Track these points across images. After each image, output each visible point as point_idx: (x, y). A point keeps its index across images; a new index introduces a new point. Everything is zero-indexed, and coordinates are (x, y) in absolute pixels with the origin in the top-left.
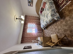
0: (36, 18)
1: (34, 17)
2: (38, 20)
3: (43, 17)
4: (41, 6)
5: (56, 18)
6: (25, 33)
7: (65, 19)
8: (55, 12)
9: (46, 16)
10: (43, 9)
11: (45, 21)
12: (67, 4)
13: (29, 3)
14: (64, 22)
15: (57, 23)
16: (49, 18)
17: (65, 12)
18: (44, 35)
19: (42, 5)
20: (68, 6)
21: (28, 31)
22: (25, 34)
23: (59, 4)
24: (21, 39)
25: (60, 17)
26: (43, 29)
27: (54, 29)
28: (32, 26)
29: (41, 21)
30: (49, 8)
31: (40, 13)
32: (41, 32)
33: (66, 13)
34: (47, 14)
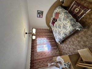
0: (46, 31)
1: (43, 29)
2: (48, 33)
3: (58, 28)
4: (52, 17)
5: (79, 28)
6: (34, 52)
7: (90, 28)
8: (75, 22)
9: (62, 27)
10: (56, 19)
11: (62, 33)
12: (86, 13)
13: (39, 14)
14: (89, 32)
15: (80, 34)
16: (69, 29)
17: (87, 20)
18: (61, 52)
19: (54, 16)
20: (89, 15)
21: (39, 49)
22: (35, 54)
23: (74, 13)
24: (30, 65)
25: (82, 27)
26: (59, 43)
27: (77, 42)
28: (43, 41)
29: (54, 33)
30: (66, 18)
31: (51, 24)
32: (56, 48)
33: (89, 21)
34: (64, 24)
